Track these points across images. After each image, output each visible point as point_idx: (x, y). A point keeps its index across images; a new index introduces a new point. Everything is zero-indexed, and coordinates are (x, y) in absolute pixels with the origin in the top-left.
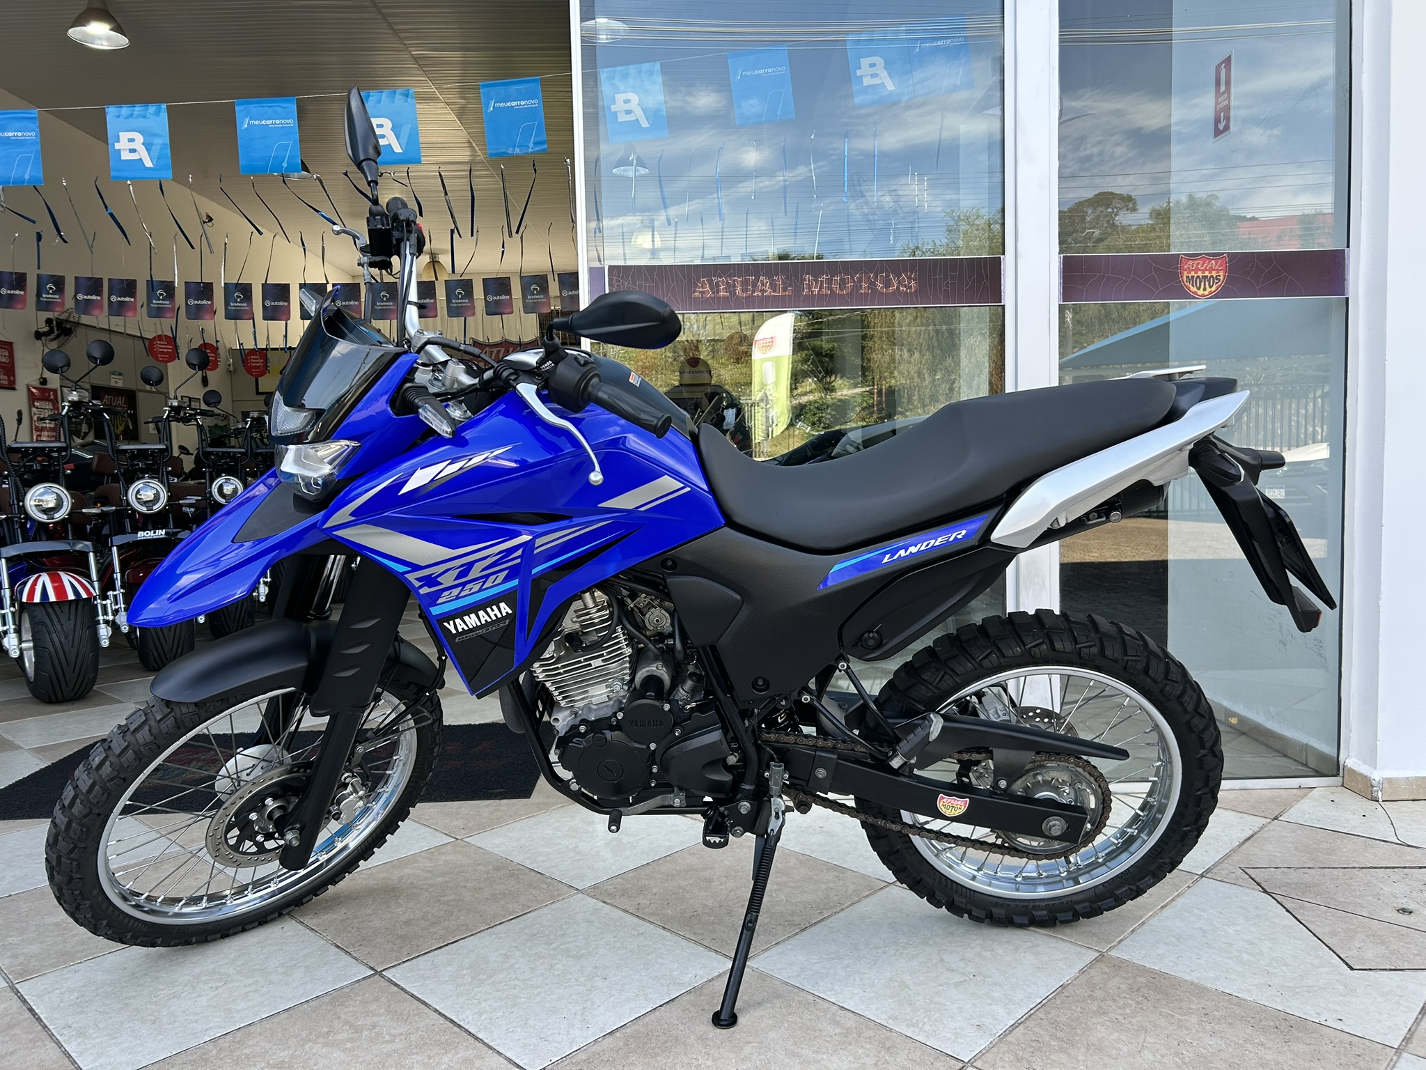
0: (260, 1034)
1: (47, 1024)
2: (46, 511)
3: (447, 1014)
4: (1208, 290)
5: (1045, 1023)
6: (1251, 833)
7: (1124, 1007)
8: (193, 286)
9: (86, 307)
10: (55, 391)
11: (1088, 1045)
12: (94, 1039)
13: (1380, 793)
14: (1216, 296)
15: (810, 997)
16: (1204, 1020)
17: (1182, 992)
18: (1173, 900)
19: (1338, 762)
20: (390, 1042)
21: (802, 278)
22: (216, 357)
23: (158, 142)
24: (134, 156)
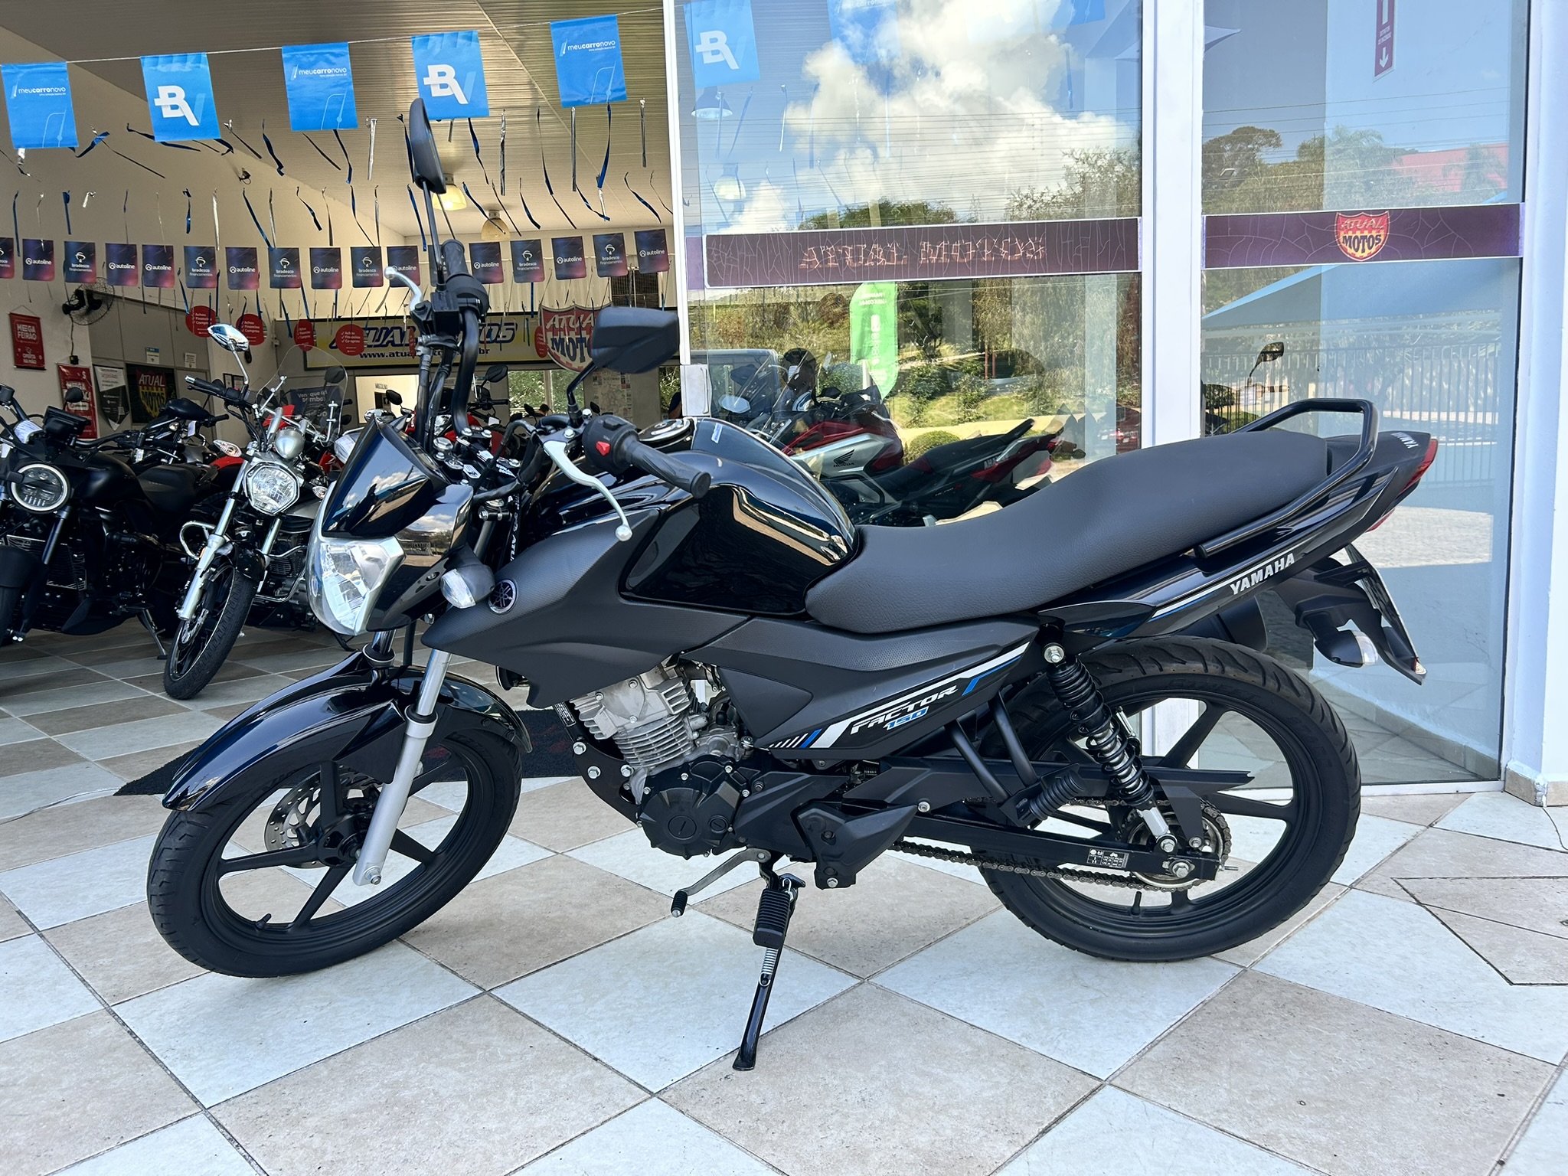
0: (372, 1054)
1: (150, 1047)
3: (561, 1034)
4: (1367, 251)
5: (1186, 1040)
6: (1404, 841)
7: (1269, 1023)
8: (234, 252)
9: (120, 278)
10: (87, 370)
11: (1231, 1062)
12: (200, 1060)
14: (1375, 259)
15: (938, 1014)
16: (1354, 1036)
17: (1330, 1008)
18: (1320, 913)
19: (1500, 764)
20: (506, 1062)
21: (918, 245)
22: (261, 330)
23: (201, 97)
24: (177, 114)
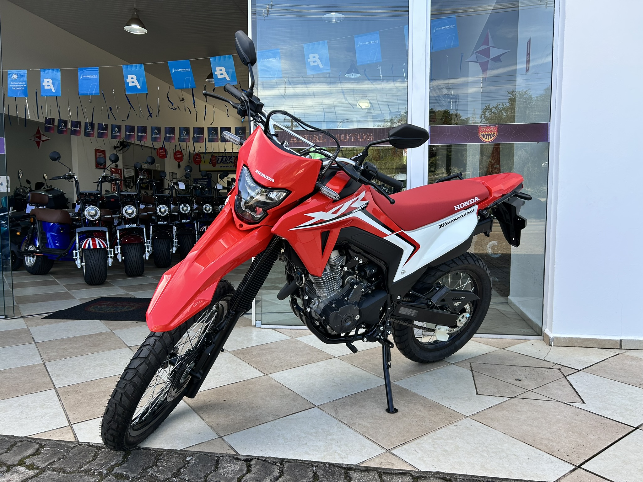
2: (92, 216)
4: (490, 139)
5: (352, 398)
6: (488, 352)
9: (129, 137)
10: (121, 170)
11: (361, 405)
13: (552, 343)
14: (493, 142)
19: (542, 330)
22: (182, 156)
23: (142, 79)
24: (134, 84)
